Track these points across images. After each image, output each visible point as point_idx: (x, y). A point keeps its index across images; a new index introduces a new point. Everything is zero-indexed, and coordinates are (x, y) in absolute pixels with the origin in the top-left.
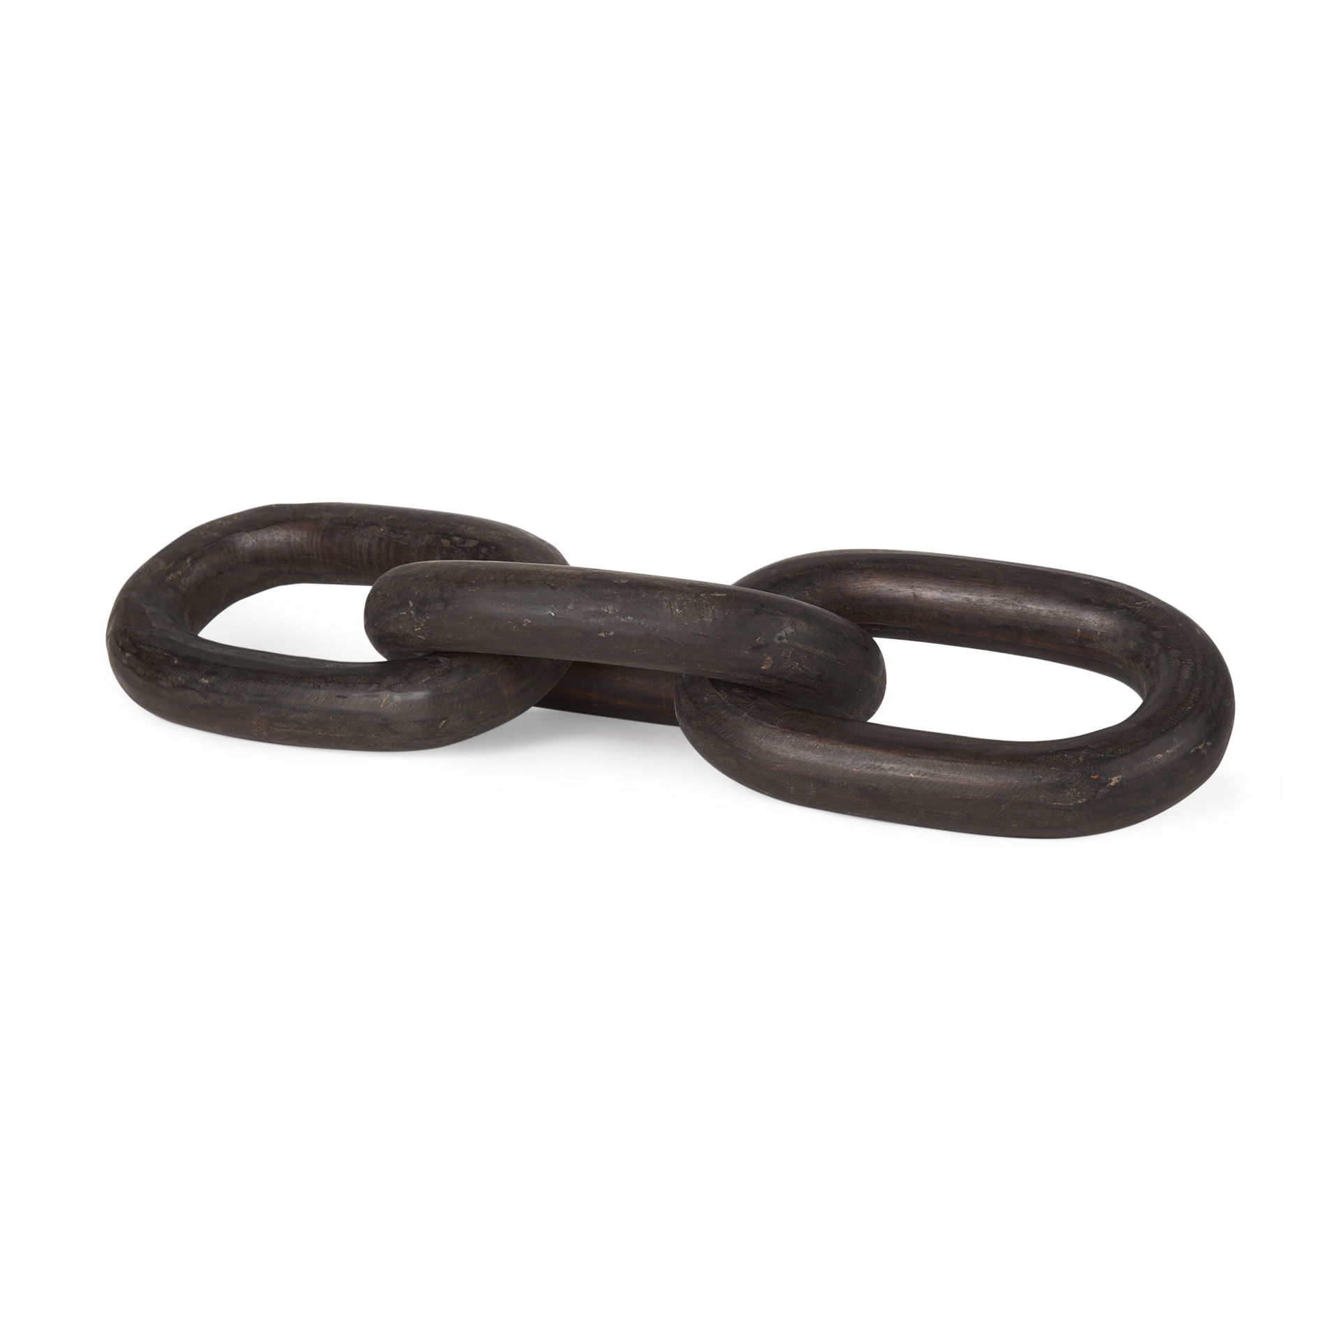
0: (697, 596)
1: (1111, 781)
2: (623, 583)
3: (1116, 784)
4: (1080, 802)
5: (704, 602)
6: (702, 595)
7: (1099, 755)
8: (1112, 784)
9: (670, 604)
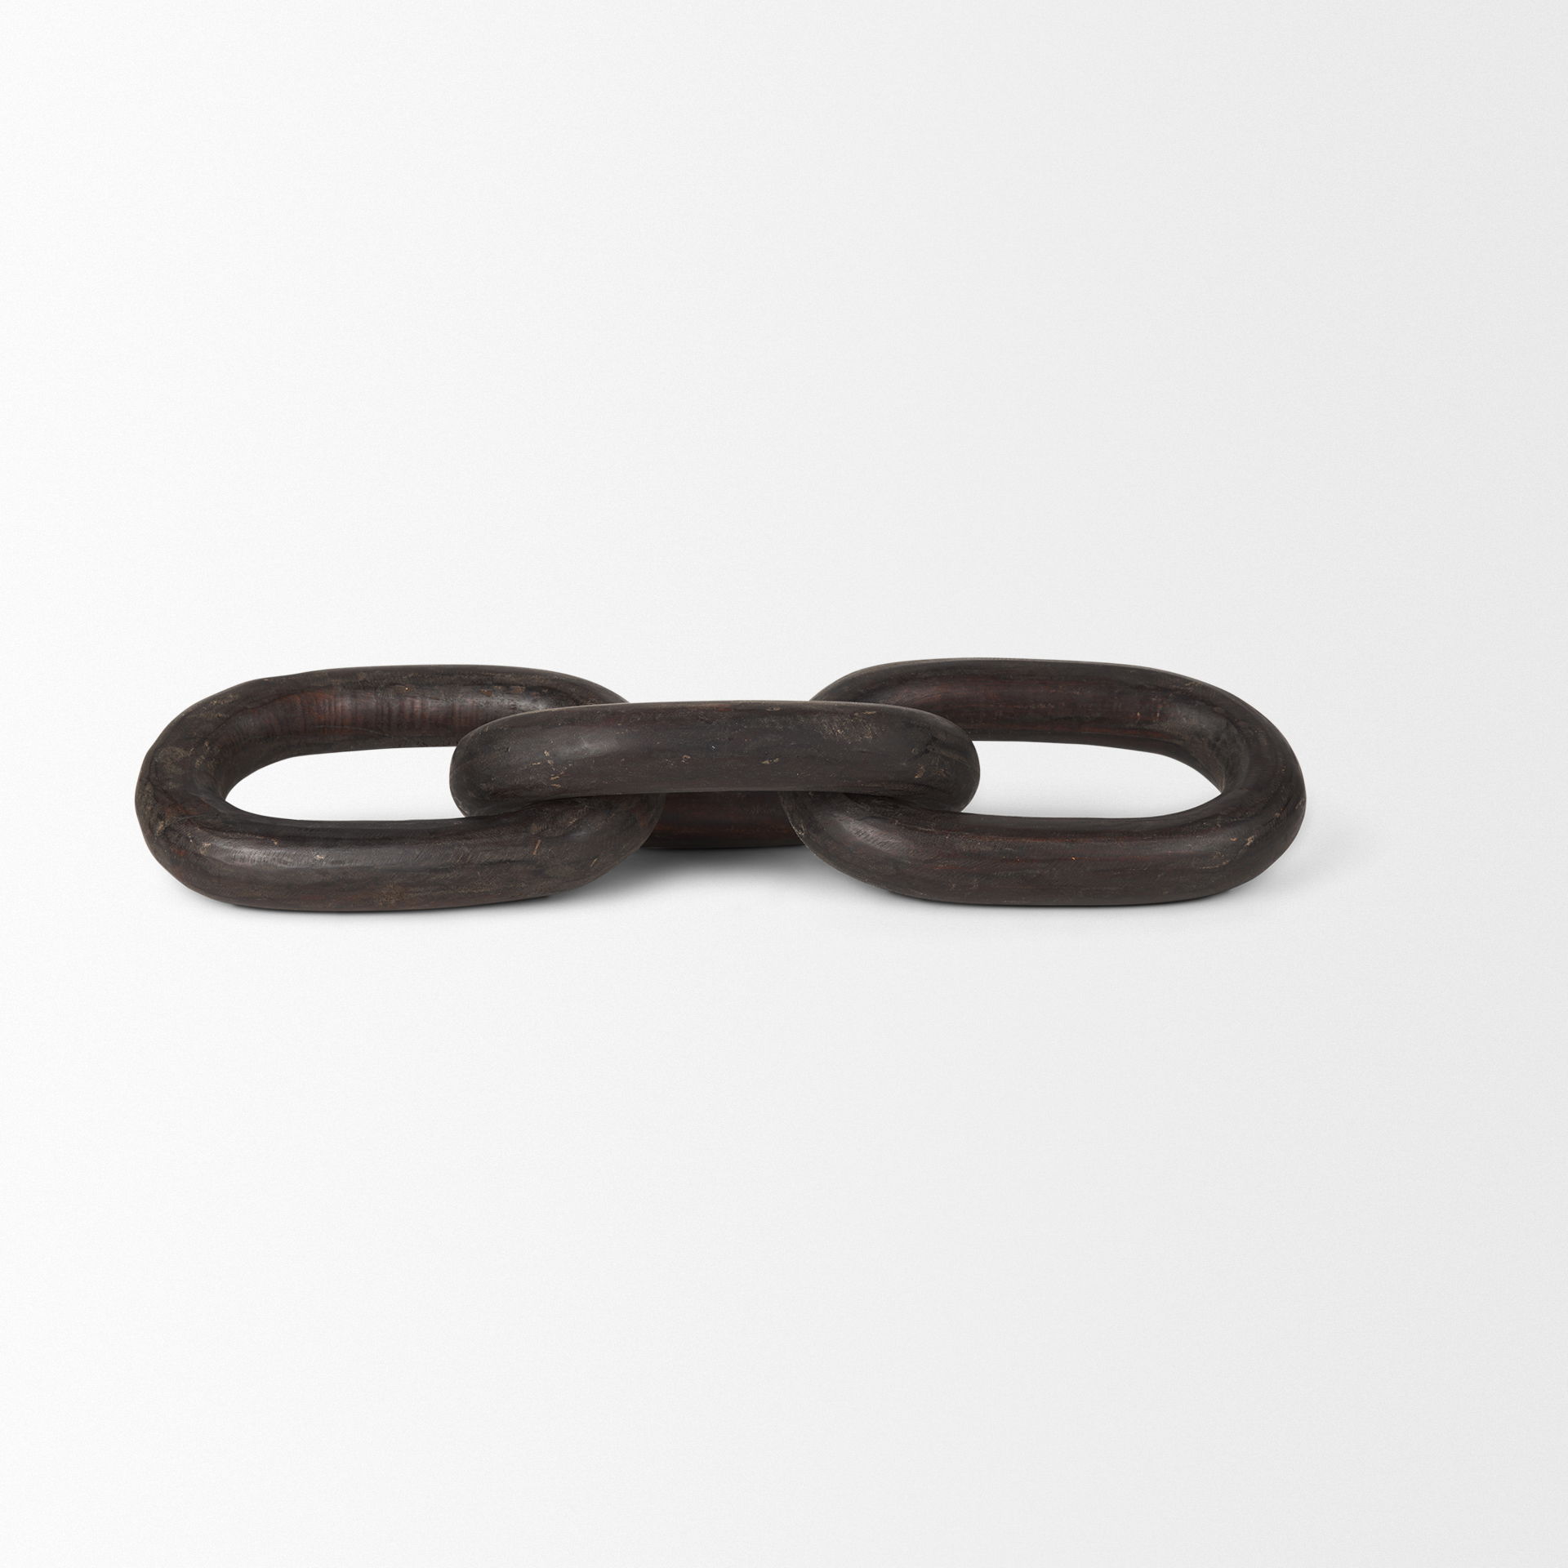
0: (852, 716)
1: (1247, 842)
2: (776, 712)
3: (1251, 844)
4: (1224, 863)
5: (861, 720)
6: (856, 714)
7: (1232, 820)
8: (1248, 844)
9: (831, 726)
